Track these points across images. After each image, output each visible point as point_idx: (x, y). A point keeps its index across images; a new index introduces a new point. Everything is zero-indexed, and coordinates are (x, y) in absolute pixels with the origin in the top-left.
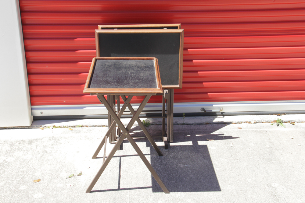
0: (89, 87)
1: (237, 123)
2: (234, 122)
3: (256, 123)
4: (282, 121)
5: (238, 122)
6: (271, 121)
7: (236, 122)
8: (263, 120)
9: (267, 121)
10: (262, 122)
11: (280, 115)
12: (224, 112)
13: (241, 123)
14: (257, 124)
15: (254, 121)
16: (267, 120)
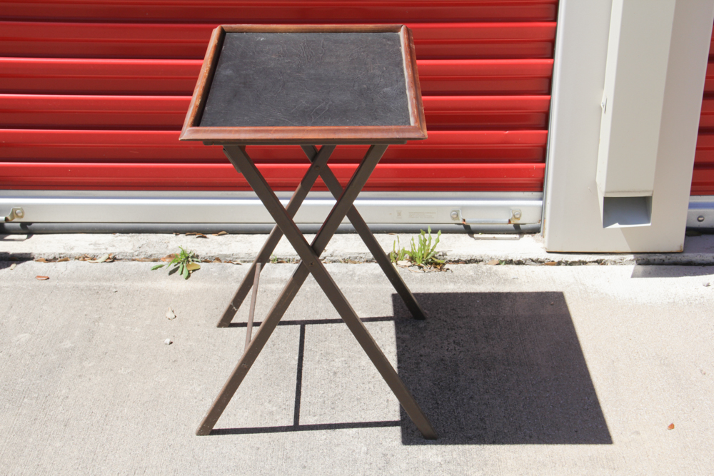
0: (197, 122)
1: (55, 259)
2: (46, 257)
3: (114, 259)
4: (197, 256)
5: (57, 257)
6: (161, 256)
7: (51, 258)
8: (136, 253)
9: (151, 256)
10: (134, 258)
11: (205, 237)
12: (30, 223)
13: (66, 260)
14: (116, 262)
15: (107, 256)
16: (149, 253)
